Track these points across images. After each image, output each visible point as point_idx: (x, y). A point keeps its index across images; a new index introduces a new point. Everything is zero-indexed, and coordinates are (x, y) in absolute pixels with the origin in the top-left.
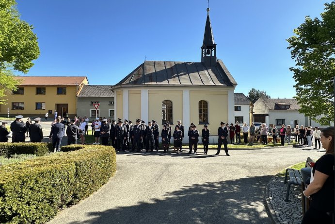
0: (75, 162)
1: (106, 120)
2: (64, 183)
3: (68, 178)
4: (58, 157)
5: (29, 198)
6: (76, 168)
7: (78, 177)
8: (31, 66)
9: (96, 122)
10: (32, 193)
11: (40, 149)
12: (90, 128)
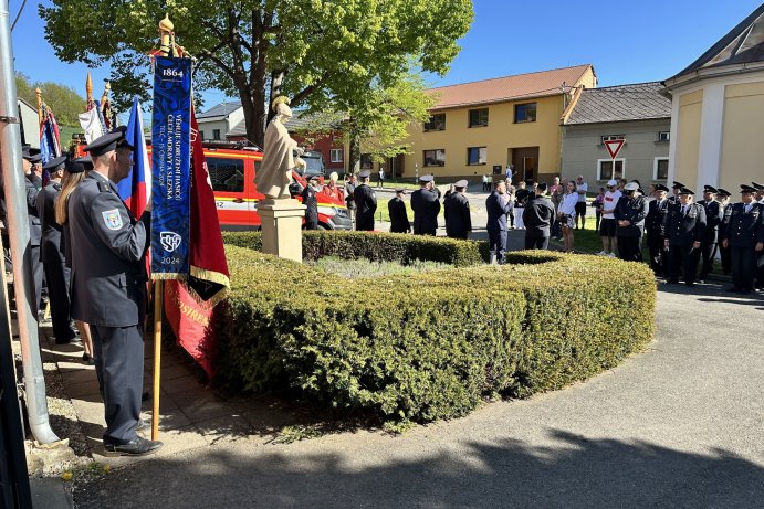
0: (526, 291)
1: (634, 186)
2: (493, 338)
3: (505, 328)
4: (489, 275)
5: (418, 352)
6: (528, 306)
7: (531, 331)
8: (453, 54)
9: (608, 194)
10: (423, 343)
11: (462, 253)
12: (591, 212)
